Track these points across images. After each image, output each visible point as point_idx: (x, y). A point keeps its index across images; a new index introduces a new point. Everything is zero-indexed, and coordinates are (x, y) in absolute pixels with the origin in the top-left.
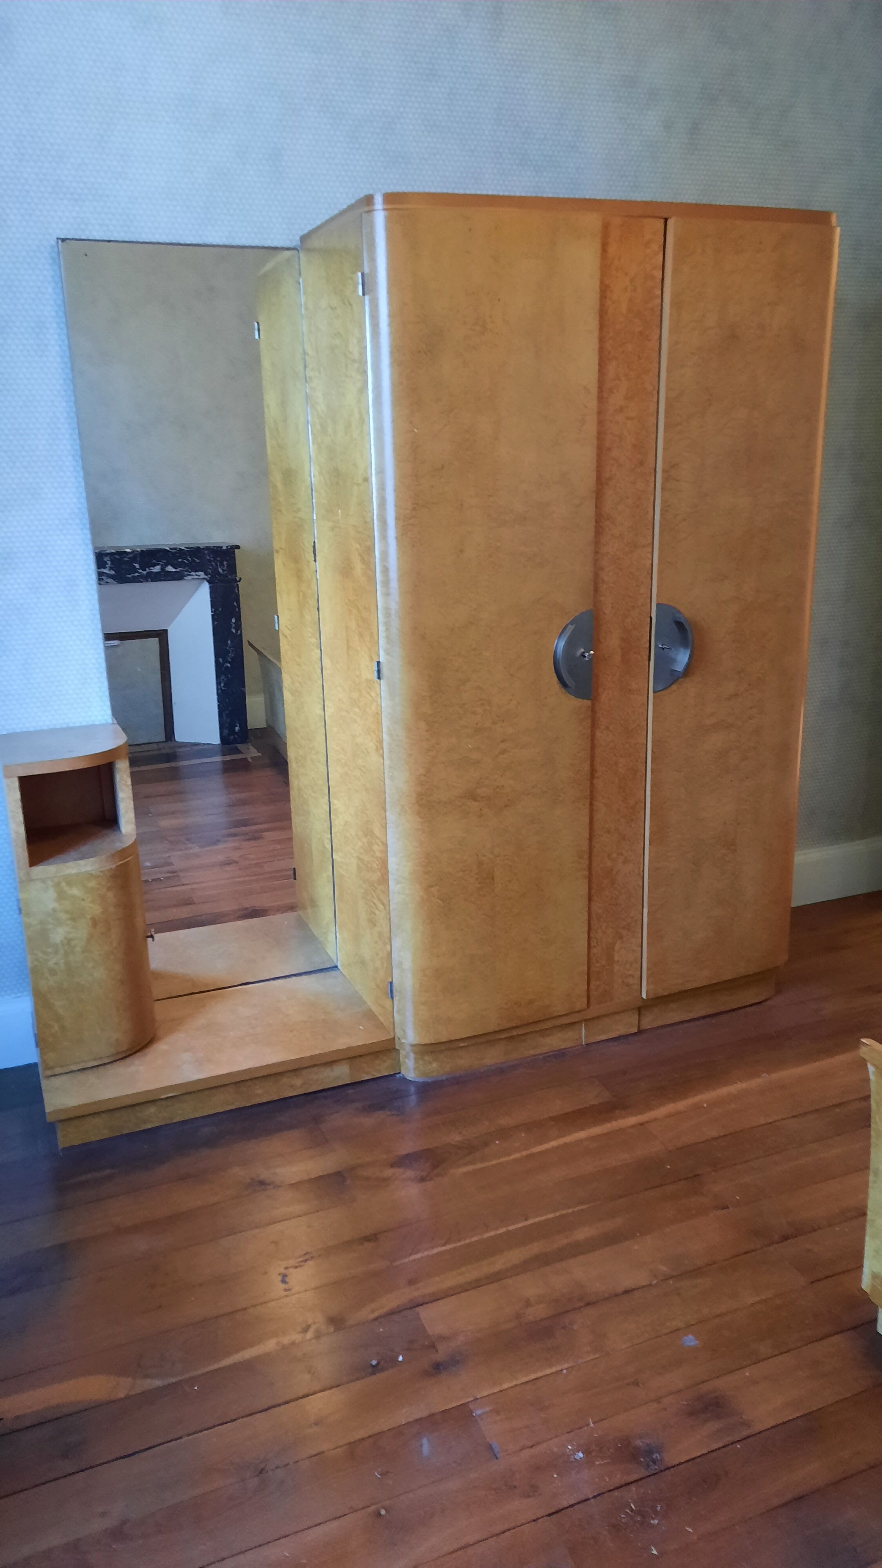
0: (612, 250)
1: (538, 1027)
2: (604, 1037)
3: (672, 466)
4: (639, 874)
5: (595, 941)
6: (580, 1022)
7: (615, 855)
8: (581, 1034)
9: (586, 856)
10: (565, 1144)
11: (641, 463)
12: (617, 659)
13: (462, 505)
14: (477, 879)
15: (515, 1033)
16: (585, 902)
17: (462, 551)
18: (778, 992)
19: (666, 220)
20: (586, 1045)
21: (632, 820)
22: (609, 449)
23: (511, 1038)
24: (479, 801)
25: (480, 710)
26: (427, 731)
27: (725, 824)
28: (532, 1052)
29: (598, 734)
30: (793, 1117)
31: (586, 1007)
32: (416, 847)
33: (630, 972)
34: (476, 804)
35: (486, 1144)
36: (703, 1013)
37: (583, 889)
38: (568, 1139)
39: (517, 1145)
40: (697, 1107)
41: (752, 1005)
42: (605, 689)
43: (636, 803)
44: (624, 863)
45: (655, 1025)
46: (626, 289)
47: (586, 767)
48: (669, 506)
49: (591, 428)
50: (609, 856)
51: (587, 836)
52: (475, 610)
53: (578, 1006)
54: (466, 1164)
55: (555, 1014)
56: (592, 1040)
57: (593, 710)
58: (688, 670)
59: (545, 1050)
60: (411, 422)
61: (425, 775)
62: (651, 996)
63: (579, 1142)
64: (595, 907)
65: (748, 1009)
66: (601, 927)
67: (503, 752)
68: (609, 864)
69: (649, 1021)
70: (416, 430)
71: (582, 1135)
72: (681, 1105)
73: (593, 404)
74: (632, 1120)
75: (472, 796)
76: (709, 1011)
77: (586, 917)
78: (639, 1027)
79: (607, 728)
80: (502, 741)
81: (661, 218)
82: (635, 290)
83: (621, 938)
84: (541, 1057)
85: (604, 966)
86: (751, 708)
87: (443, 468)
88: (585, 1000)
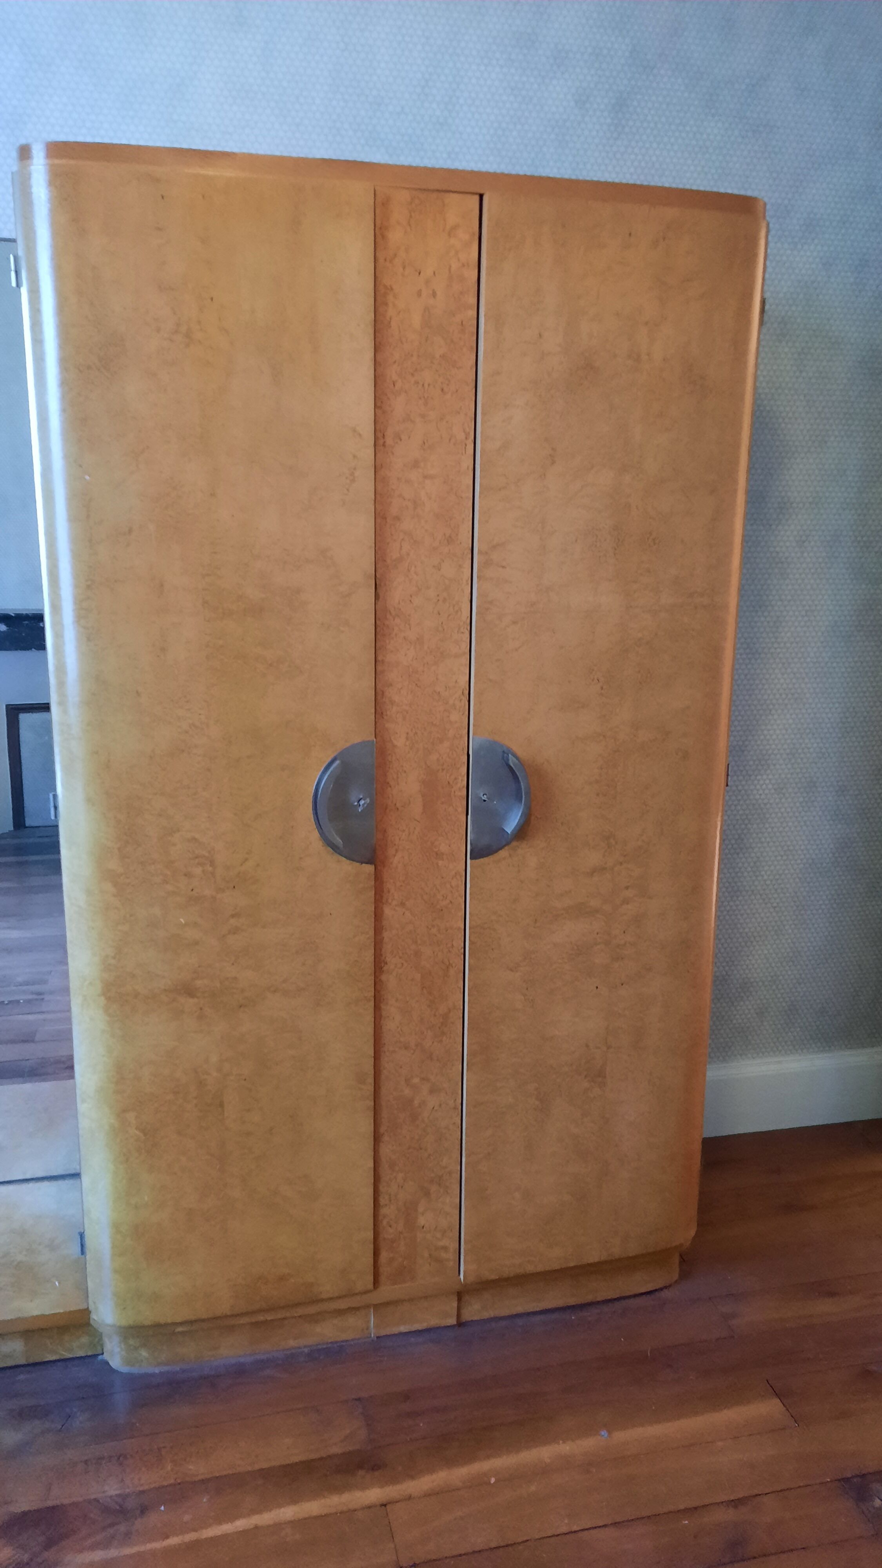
0: (395, 236)
1: (300, 1311)
2: (403, 1329)
3: (494, 547)
4: (455, 1108)
5: (387, 1197)
6: (367, 1307)
7: (416, 1080)
8: (369, 1321)
9: (371, 1080)
10: (256, 1527)
11: (450, 540)
12: (417, 808)
13: (162, 585)
14: (196, 1105)
15: (261, 1318)
16: (369, 1143)
17: (163, 649)
18: (685, 1275)
19: (481, 196)
20: (378, 1337)
21: (443, 1033)
22: (398, 518)
23: (256, 1324)
24: (198, 998)
25: (198, 871)
26: (114, 896)
27: (587, 1046)
28: (292, 1343)
29: (388, 911)
30: (615, 1524)
31: (371, 1286)
32: (103, 1056)
33: (441, 1244)
34: (192, 1001)
35: (144, 1510)
36: (560, 1303)
37: (366, 1126)
38: (266, 1518)
39: (187, 1518)
40: (479, 1483)
41: (635, 1296)
42: (397, 851)
43: (450, 1011)
44: (432, 1091)
45: (486, 1315)
46: (419, 294)
47: (369, 956)
48: (491, 602)
49: (365, 485)
50: (407, 1081)
51: (372, 1053)
52: (187, 732)
53: (359, 1287)
54: (93, 1547)
55: (324, 1296)
56: (383, 1333)
57: (378, 878)
58: (522, 833)
59: (311, 1341)
60: (81, 466)
61: (114, 958)
62: (471, 1279)
63: (277, 1527)
64: (386, 1150)
65: (632, 1301)
66: (395, 1178)
67: (235, 931)
68: (407, 1092)
69: (475, 1310)
70: (87, 477)
71: (288, 1512)
72: (459, 1474)
73: (368, 453)
74: (374, 1494)
75: (189, 991)
76: (572, 1301)
77: (371, 1165)
78: (459, 1315)
79: (402, 904)
80: (233, 916)
81: (476, 194)
82: (434, 294)
83: (427, 1194)
84: (306, 1350)
85: (401, 1233)
86: (627, 888)
87: (130, 531)
88: (371, 1278)
